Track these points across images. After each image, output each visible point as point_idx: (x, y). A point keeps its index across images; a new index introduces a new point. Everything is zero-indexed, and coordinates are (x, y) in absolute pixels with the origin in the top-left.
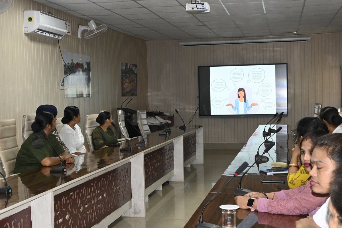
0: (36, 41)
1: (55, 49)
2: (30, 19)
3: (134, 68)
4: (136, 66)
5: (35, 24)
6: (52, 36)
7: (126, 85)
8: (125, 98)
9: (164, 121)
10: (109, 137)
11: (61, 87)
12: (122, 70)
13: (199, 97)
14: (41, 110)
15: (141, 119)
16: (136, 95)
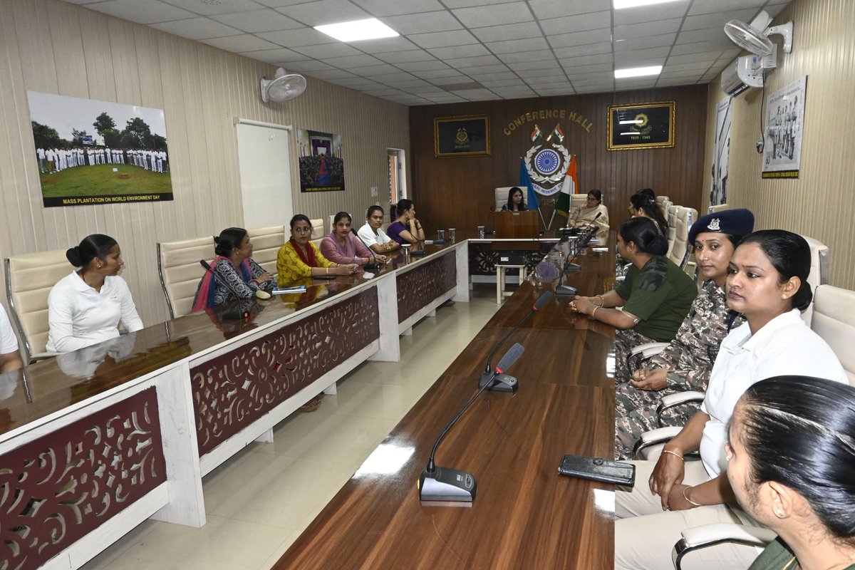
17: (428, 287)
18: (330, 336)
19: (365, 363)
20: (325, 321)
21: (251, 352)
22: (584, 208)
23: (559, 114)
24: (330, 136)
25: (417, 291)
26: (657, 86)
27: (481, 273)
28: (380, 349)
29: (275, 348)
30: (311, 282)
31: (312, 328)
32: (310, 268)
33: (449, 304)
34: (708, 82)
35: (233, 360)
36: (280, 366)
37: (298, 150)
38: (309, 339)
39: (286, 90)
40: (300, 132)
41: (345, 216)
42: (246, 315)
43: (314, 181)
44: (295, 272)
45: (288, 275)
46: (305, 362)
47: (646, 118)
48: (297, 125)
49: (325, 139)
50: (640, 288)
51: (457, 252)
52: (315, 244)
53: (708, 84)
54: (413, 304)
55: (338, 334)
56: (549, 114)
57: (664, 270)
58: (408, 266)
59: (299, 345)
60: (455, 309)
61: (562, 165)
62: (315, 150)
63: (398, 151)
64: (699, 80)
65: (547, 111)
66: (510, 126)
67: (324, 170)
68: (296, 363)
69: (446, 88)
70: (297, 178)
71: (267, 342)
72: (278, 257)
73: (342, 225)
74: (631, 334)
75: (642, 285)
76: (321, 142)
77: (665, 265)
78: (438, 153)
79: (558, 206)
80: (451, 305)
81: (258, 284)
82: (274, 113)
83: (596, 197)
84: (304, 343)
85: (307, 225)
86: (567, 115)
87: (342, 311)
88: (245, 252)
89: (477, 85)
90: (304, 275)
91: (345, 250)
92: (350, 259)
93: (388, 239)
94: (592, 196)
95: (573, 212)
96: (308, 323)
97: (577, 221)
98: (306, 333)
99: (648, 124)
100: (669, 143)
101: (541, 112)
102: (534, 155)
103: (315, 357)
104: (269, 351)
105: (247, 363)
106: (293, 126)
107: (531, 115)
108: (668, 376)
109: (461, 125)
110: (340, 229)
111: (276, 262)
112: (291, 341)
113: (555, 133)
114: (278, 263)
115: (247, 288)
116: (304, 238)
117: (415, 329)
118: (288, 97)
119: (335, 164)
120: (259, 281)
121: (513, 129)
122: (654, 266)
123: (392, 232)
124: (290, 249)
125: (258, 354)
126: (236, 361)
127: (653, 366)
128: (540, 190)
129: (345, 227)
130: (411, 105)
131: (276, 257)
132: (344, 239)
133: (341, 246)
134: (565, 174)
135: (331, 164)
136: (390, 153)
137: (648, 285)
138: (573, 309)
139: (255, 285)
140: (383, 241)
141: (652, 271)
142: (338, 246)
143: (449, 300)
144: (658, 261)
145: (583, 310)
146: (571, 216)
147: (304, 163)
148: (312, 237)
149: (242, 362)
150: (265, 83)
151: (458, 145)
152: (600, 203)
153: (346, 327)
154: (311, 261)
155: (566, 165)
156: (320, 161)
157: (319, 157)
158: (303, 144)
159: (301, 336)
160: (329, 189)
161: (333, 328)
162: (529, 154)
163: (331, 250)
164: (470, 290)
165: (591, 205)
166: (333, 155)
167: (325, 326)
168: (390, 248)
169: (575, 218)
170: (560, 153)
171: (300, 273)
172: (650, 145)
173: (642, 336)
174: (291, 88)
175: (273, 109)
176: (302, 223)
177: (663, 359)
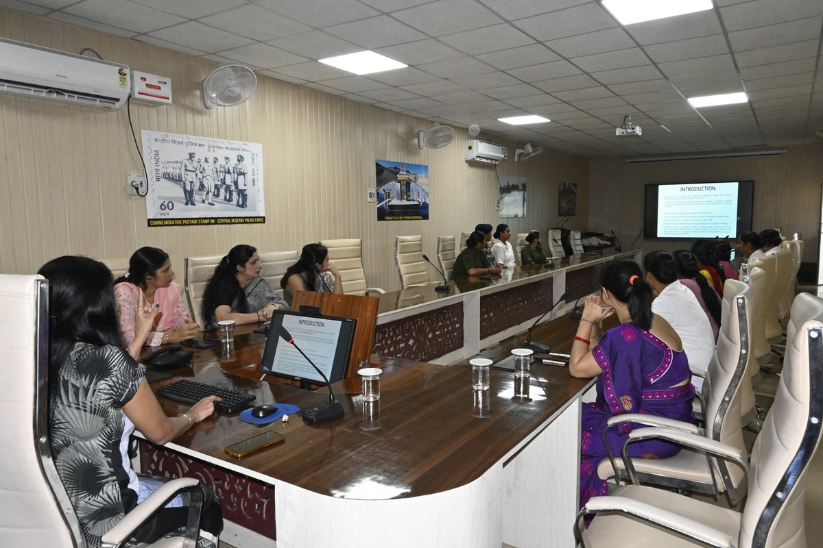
0: (476, 167)
1: (492, 173)
2: (470, 148)
3: (573, 188)
4: (575, 185)
5: (475, 152)
6: (489, 161)
7: (563, 204)
8: (561, 218)
9: (602, 242)
10: (537, 255)
11: (497, 208)
12: (559, 190)
13: (645, 218)
14: (479, 227)
15: (575, 239)
16: (574, 215)
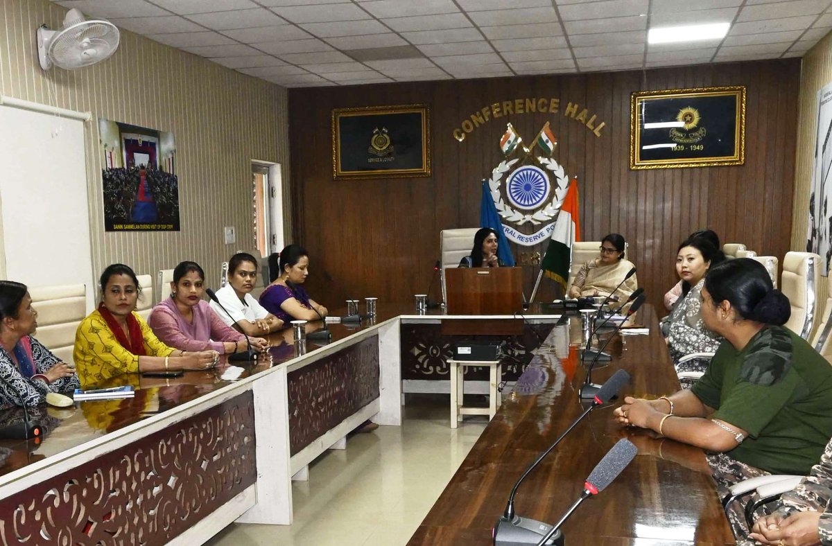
17: (335, 396)
18: (177, 474)
19: (232, 527)
20: (169, 448)
21: (45, 497)
22: (596, 266)
23: (548, 106)
24: (154, 133)
25: (317, 404)
26: (716, 60)
27: (419, 376)
28: (256, 502)
29: (84, 493)
30: (136, 382)
31: (147, 459)
32: (136, 357)
33: (366, 428)
34: (801, 54)
35: (16, 512)
36: (93, 527)
37: (101, 156)
38: (142, 479)
39: (82, 48)
40: (104, 125)
41: (193, 270)
42: (36, 432)
43: (128, 212)
44: (109, 364)
45: (94, 370)
46: (136, 520)
47: (696, 114)
48: (99, 112)
49: (146, 138)
50: (747, 379)
51: (380, 338)
52: (142, 316)
53: (801, 58)
54: (311, 425)
55: (190, 472)
56: (531, 105)
57: (787, 348)
58: (301, 358)
59: (124, 489)
60: (377, 439)
61: (553, 194)
62: (131, 158)
63: (268, 166)
64: (787, 51)
65: (527, 100)
66: (463, 125)
67: (146, 193)
68: (120, 521)
69: (358, 56)
70: (100, 205)
71: (71, 482)
72: (78, 338)
73: (187, 284)
74: (723, 463)
75: (750, 374)
76: (140, 143)
77: (788, 340)
78: (338, 170)
79: (546, 265)
80: (370, 431)
81: (48, 383)
82: (59, 89)
83: (615, 245)
84: (134, 487)
85: (131, 283)
86: (561, 107)
87: (196, 433)
88: (25, 325)
89: (411, 51)
90: (125, 370)
91: (192, 328)
92: (204, 343)
93: (263, 313)
94: (609, 245)
95: (576, 273)
96: (140, 451)
97: (583, 287)
98: (137, 469)
99: (699, 125)
100: (735, 157)
101: (517, 101)
102: (506, 174)
103: (152, 512)
104: (75, 497)
105: (38, 517)
106: (93, 114)
107: (501, 107)
108: (821, 525)
109: (379, 122)
110: (184, 291)
111: (73, 347)
112: (112, 482)
113: (541, 139)
114: (76, 349)
115: (31, 388)
116: (124, 305)
117: (313, 469)
118: (85, 61)
119: (163, 184)
120: (50, 378)
121: (469, 131)
122: (770, 342)
123: (271, 301)
124: (99, 322)
125: (57, 503)
126: (20, 514)
127: (787, 509)
128: (514, 236)
129: (194, 289)
130: (294, 86)
131: (73, 338)
132: (190, 310)
133: (185, 322)
134: (559, 209)
135: (156, 184)
136: (256, 168)
137: (761, 374)
138: (622, 419)
139: (42, 383)
140: (256, 315)
141: (767, 350)
142: (180, 321)
143: (368, 422)
144: (774, 333)
145: (641, 421)
146: (572, 279)
147: (111, 179)
148: (139, 305)
149: (31, 515)
150: (45, 36)
151: (374, 156)
152: (622, 257)
153: (201, 460)
154: (136, 345)
155: (561, 193)
156: (138, 179)
157: (137, 170)
158: (110, 146)
159: (128, 473)
160: (153, 227)
161: (182, 463)
162: (497, 172)
163: (169, 328)
164: (402, 406)
165: (607, 262)
166: (161, 167)
167: (168, 458)
168: (268, 327)
169: (579, 283)
170: (551, 174)
171: (118, 366)
172: (703, 161)
173: (745, 466)
174: (93, 44)
175: (59, 82)
176: (122, 280)
177: (804, 498)
